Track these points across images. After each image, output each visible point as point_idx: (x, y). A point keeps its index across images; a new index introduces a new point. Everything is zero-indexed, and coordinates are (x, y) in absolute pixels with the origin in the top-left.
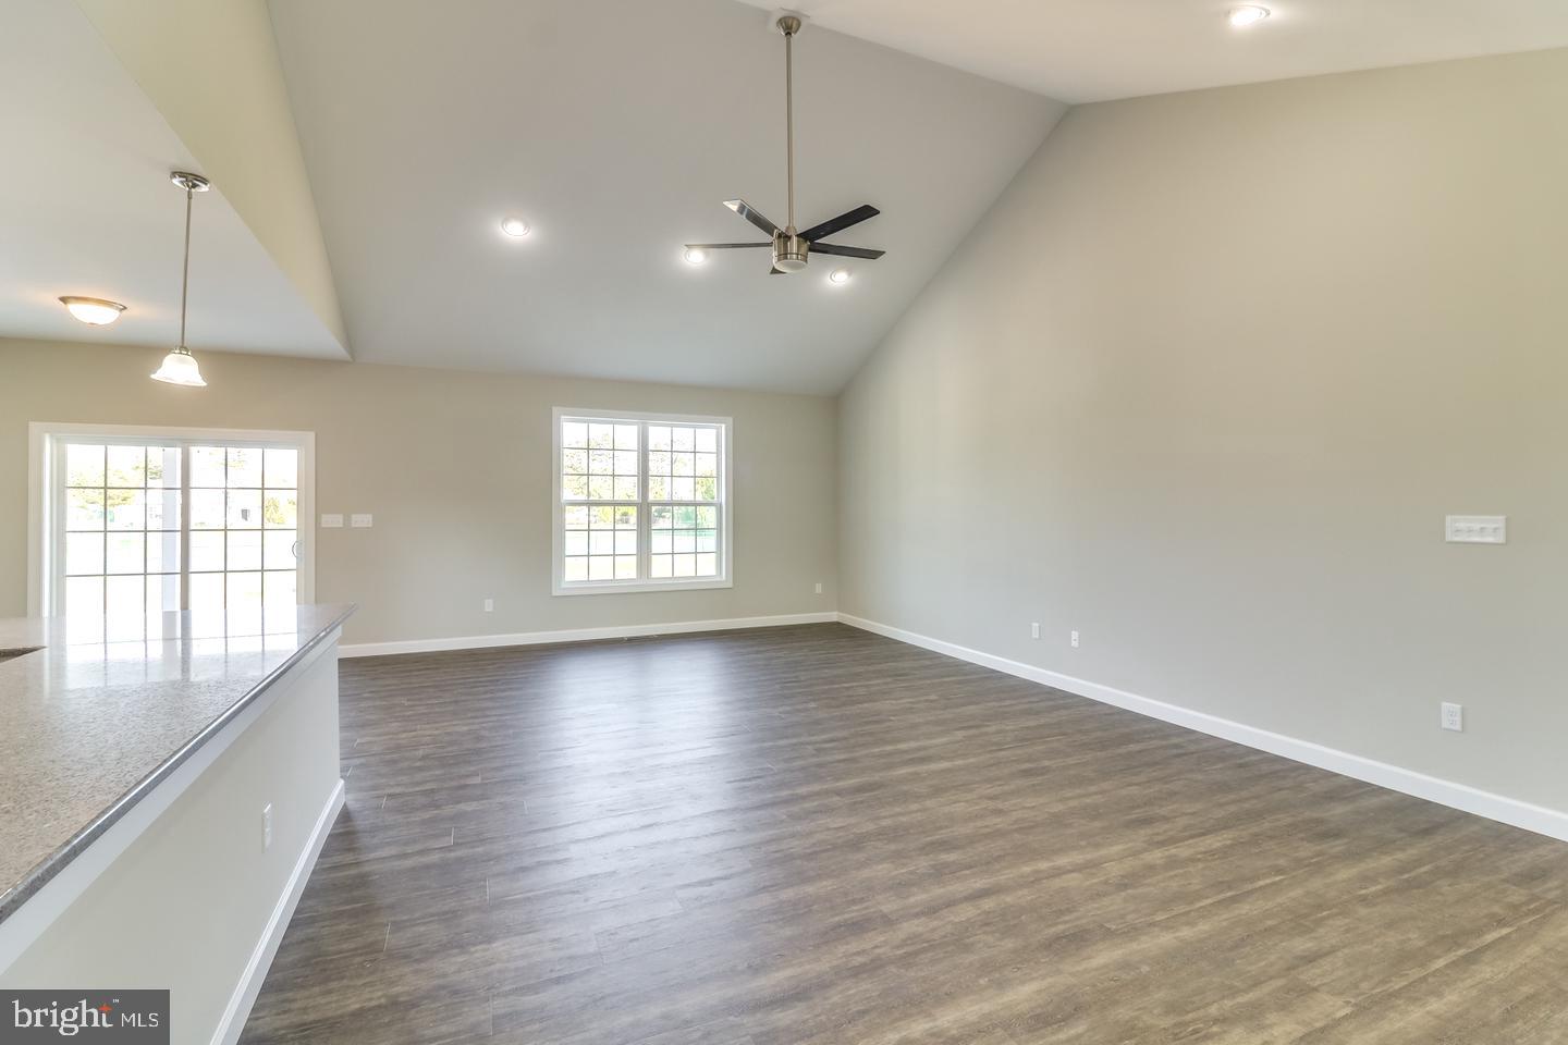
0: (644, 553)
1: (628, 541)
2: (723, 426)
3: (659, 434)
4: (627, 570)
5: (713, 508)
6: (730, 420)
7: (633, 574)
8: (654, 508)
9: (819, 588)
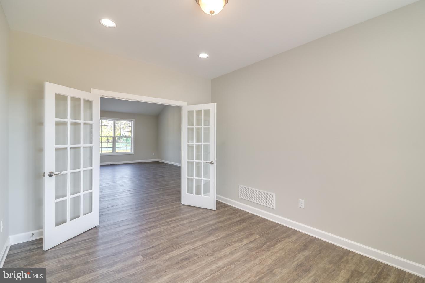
0: (114, 147)
1: (110, 145)
2: (133, 121)
3: (118, 123)
4: (110, 151)
5: (130, 138)
6: (134, 120)
7: (112, 152)
8: (117, 138)
9: (153, 154)
